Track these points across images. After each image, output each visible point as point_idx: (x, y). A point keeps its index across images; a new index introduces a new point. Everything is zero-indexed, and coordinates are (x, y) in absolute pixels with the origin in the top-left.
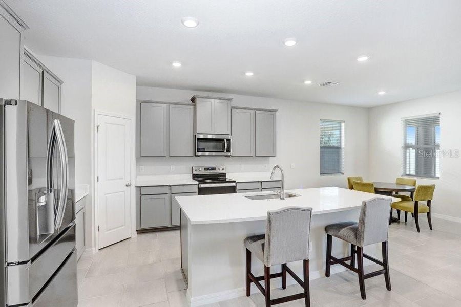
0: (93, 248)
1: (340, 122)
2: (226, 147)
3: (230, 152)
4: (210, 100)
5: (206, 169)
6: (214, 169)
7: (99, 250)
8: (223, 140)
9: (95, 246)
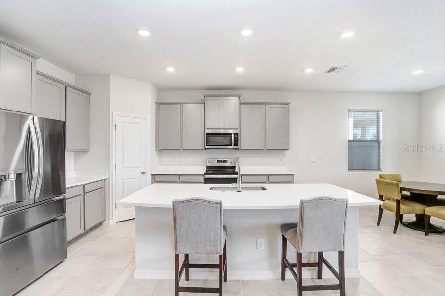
0: (111, 221)
1: (378, 112)
2: (233, 141)
3: (238, 145)
4: (218, 98)
5: (219, 161)
6: (226, 161)
7: (116, 222)
8: (231, 134)
9: (112, 219)
